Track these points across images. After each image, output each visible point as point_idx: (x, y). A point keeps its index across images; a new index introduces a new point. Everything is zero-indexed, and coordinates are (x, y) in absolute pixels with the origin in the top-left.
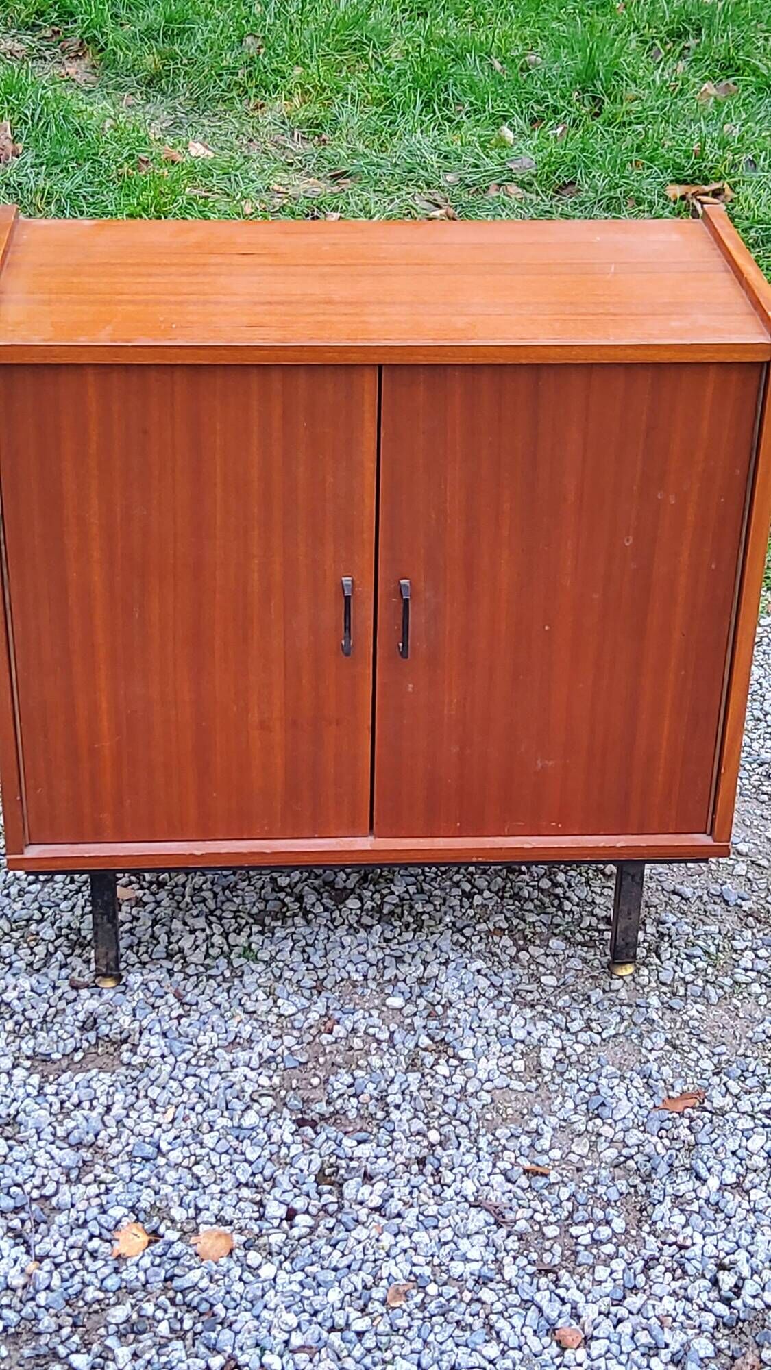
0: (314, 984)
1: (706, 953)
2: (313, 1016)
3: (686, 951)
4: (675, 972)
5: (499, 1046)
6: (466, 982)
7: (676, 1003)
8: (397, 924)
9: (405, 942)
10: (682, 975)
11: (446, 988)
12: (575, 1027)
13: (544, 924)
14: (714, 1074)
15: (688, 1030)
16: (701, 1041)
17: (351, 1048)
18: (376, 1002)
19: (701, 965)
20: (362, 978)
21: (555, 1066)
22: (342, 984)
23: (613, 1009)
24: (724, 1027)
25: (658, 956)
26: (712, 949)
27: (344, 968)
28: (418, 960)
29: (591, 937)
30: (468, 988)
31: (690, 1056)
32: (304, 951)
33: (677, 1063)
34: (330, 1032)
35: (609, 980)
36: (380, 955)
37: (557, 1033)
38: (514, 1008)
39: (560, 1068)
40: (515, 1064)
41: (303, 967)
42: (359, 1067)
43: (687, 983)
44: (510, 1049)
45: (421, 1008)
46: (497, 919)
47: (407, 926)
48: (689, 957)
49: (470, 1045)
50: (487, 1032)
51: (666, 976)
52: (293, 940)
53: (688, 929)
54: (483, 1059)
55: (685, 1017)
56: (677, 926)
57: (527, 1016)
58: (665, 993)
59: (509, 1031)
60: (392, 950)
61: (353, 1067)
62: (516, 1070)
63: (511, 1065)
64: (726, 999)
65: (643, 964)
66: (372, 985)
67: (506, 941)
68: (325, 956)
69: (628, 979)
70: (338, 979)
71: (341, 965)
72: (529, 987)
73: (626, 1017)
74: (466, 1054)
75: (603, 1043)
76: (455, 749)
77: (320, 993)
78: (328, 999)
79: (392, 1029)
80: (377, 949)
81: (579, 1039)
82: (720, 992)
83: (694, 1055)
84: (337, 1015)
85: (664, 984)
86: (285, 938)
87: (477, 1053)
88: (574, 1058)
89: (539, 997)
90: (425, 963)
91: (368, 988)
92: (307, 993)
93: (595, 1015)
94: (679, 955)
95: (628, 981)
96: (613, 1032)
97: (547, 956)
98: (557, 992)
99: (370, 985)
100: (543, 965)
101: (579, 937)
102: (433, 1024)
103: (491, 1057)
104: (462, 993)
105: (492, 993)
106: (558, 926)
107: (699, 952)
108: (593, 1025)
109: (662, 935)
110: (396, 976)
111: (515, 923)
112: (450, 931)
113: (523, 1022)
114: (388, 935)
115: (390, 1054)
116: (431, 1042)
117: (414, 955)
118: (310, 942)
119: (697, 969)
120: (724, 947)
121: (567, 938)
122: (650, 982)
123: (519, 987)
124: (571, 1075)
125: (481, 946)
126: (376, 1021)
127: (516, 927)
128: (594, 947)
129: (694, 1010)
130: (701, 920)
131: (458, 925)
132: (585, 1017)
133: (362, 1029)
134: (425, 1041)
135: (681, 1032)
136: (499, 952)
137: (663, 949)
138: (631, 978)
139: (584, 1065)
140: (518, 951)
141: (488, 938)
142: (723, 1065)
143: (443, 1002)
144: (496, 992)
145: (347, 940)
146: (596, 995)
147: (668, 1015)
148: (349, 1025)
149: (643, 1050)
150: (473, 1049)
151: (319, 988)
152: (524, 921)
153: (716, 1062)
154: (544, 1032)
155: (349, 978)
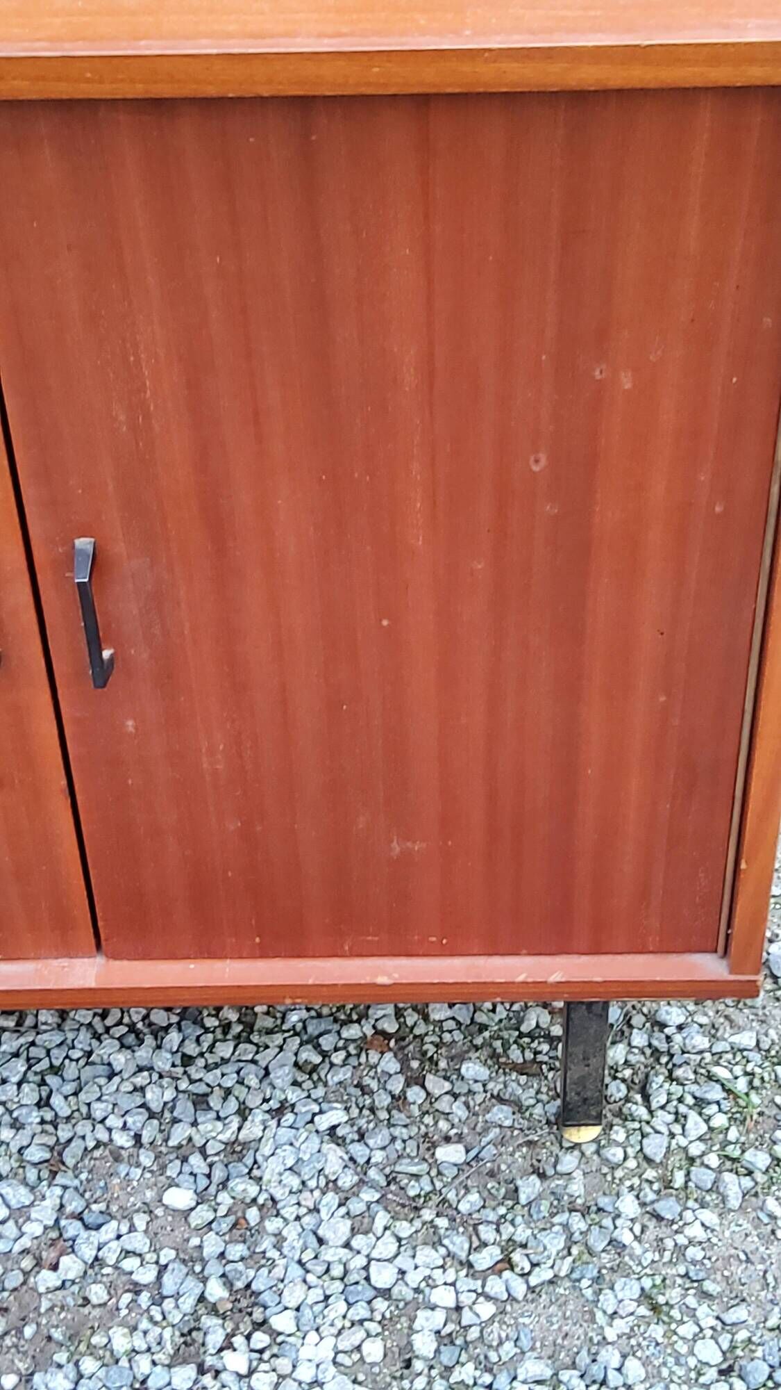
0: (47, 1155)
1: (729, 1091)
2: (34, 1229)
3: (694, 1088)
4: (672, 1135)
5: (343, 1307)
6: (306, 1158)
7: (669, 1208)
8: (211, 1022)
9: (217, 1066)
10: (683, 1142)
11: (271, 1169)
12: (484, 1259)
13: (459, 1023)
14: (721, 1372)
15: (682, 1271)
16: (705, 1295)
17: (86, 1301)
18: (149, 1195)
19: (720, 1121)
20: (132, 1143)
21: (437, 1351)
22: (97, 1154)
23: (556, 1220)
24: (748, 1260)
25: (646, 1098)
26: (741, 1085)
27: (102, 1121)
28: (232, 1105)
29: (536, 1053)
30: (306, 1172)
31: (682, 1330)
32: (43, 1083)
33: (657, 1344)
34: (55, 1267)
35: (555, 1149)
36: (169, 1095)
37: (450, 1275)
38: (382, 1219)
39: (447, 1357)
40: (366, 1348)
41: (35, 1117)
42: (92, 1350)
43: (692, 1160)
44: (360, 1311)
45: (222, 1211)
46: (380, 1013)
47: (226, 1027)
48: (700, 1103)
49: (293, 1304)
50: (327, 1271)
51: (655, 1146)
52: (28, 1059)
53: (701, 1042)
54: (313, 1337)
55: (681, 1240)
56: (685, 1033)
57: (403, 1235)
58: (651, 1183)
59: (366, 1268)
60: (192, 1082)
61: (83, 1348)
62: (368, 1360)
63: (358, 1348)
64: (756, 1195)
65: (619, 1114)
66: (146, 1158)
67: (390, 1063)
68: (76, 1094)
69: (590, 1150)
70: (91, 1144)
71: (98, 1115)
72: (414, 1170)
73: (577, 1236)
74: (283, 1322)
75: (530, 1296)
76: (233, 825)
77: (54, 1174)
78: (65, 1188)
79: (163, 1261)
80: (165, 1081)
81: (487, 1289)
82: (747, 1182)
83: (688, 1330)
84: (72, 1228)
85: (648, 1160)
86: (16, 1055)
87: (303, 1320)
88: (474, 1334)
89: (428, 1188)
90: (243, 1112)
91: (138, 1165)
92: (32, 1175)
93: (522, 1234)
94: (680, 1100)
95: (588, 1153)
96: (549, 1275)
97: (456, 1096)
98: (462, 1178)
99: (142, 1158)
100: (446, 1115)
101: (515, 1054)
102: (236, 1251)
103: (326, 1330)
104: (295, 1182)
105: (347, 1180)
106: (483, 1028)
107: (716, 1093)
108: (517, 1257)
109: (656, 1053)
110: (190, 1139)
111: (410, 1022)
112: (297, 1040)
113: (393, 1247)
114: (191, 1049)
115: (151, 1319)
116: (226, 1294)
117: (228, 1092)
118: (57, 1063)
119: (711, 1129)
120: (762, 1078)
121: (494, 1055)
122: (625, 1158)
123: (398, 1168)
124: (464, 1377)
125: (344, 1074)
126: (138, 1242)
127: (412, 1028)
128: (539, 1075)
129: (698, 1223)
130: (727, 1017)
131: (310, 1029)
132: (505, 1237)
133: (111, 1259)
134: (216, 1291)
135: (672, 1271)
136: (374, 1085)
137: (655, 1086)
138: (593, 1147)
139: (490, 1347)
140: (408, 1084)
141: (358, 1056)
142: (739, 1352)
143: (261, 1201)
144: (356, 1178)
145: (120, 1060)
146: (529, 1187)
147: (653, 1230)
148: (89, 1253)
149: (599, 1315)
150: (298, 1309)
151: (54, 1165)
152: (426, 1018)
153: (725, 1346)
154: (427, 1272)
155: (111, 1140)
